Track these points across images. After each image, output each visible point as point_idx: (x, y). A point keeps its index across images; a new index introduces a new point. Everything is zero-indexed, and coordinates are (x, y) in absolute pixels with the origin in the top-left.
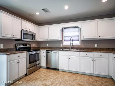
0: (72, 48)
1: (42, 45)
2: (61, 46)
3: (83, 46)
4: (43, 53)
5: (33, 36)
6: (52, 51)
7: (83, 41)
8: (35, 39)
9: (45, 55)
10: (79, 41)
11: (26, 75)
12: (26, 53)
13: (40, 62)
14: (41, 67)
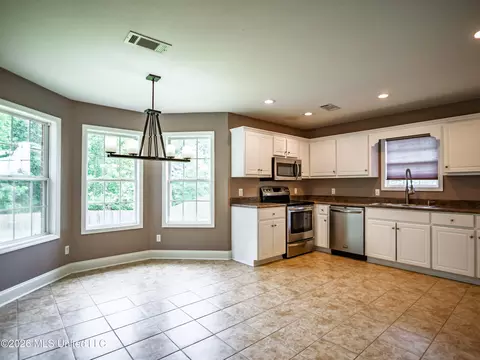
0: (411, 201)
1: (319, 191)
2: (377, 192)
3: (453, 196)
4: (321, 212)
5: (295, 167)
6: (346, 207)
7: (452, 180)
8: (300, 175)
9: (326, 217)
10: (437, 178)
11: (285, 256)
12: (284, 208)
13: (314, 234)
14: (315, 249)
